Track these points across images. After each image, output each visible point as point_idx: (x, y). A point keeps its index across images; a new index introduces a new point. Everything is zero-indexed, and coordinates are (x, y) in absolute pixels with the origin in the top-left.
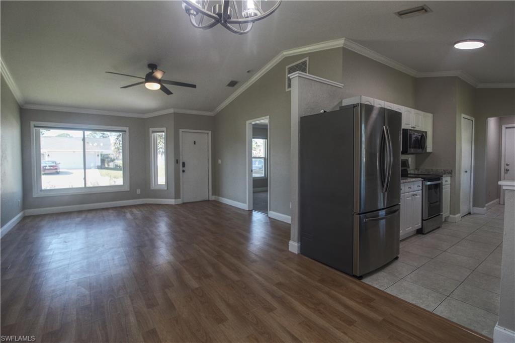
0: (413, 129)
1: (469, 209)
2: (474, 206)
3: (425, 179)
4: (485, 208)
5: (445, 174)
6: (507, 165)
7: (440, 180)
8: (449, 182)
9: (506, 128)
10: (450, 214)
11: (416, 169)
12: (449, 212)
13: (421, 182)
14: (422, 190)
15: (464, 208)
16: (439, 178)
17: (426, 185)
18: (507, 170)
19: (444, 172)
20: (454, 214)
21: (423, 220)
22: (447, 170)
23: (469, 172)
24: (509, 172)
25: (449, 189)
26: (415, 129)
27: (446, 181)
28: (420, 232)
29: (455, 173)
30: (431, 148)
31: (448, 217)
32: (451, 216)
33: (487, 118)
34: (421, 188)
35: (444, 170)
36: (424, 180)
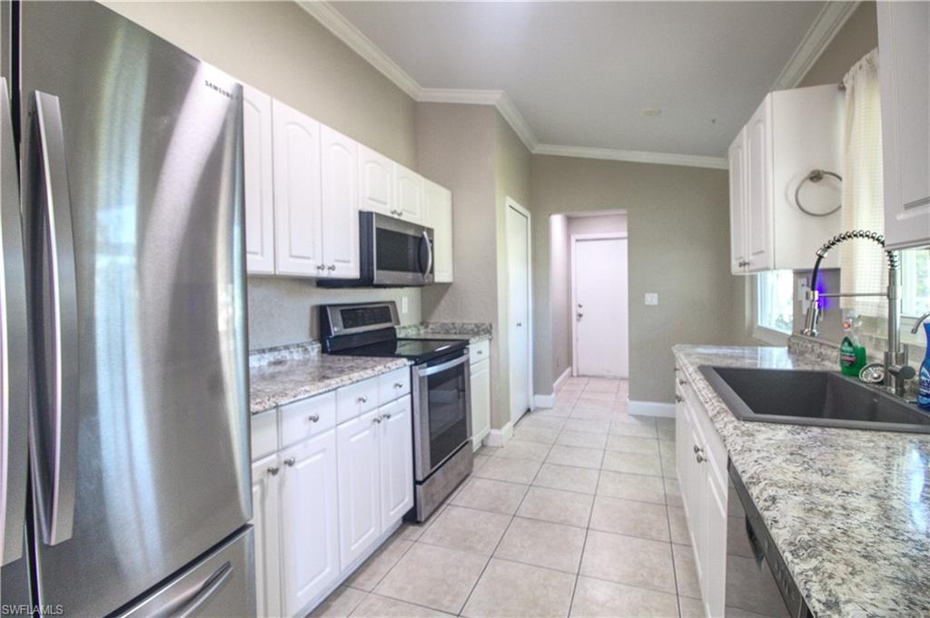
0: (396, 216)
1: (528, 401)
2: (535, 392)
3: (418, 360)
4: (553, 395)
5: (477, 333)
6: (580, 306)
7: (462, 354)
8: (486, 353)
9: (577, 241)
10: (492, 427)
11: (422, 324)
12: (488, 425)
13: (407, 370)
14: (412, 393)
15: (517, 403)
16: (460, 348)
17: (421, 379)
18: (580, 315)
19: (476, 330)
20: (499, 427)
21: (416, 483)
22: (483, 324)
23: (524, 325)
24: (582, 318)
25: (487, 370)
26: (402, 218)
27: (478, 352)
28: (411, 518)
29: (497, 330)
30: (450, 271)
31: (488, 435)
32: (494, 432)
33: (550, 215)
34: (407, 388)
35: (476, 325)
36: (416, 364)
